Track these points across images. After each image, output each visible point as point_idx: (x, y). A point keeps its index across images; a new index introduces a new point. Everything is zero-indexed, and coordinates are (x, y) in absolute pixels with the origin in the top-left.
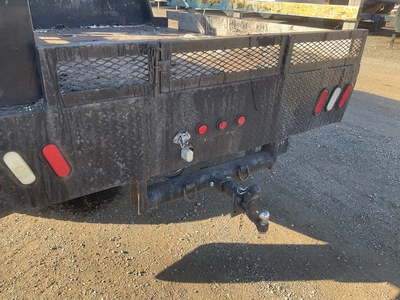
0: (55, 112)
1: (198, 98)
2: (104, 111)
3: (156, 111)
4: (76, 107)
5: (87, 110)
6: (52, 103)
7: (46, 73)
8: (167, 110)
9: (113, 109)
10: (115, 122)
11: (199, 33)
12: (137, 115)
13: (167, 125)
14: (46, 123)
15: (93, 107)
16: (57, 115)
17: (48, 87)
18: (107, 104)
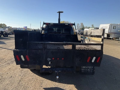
15: (34, 51)
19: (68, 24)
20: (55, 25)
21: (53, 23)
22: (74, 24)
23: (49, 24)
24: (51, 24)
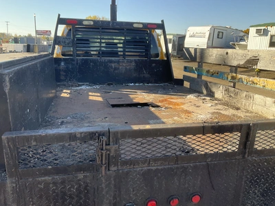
0: (12, 183)
1: (147, 176)
2: (55, 184)
3: (103, 185)
4: (31, 180)
5: (40, 183)
6: (11, 176)
7: (7, 154)
8: (115, 186)
9: (63, 182)
10: (64, 194)
11: (202, 93)
12: (85, 188)
13: (115, 198)
14: (5, 191)
15: (45, 180)
16: (14, 185)
17: (9, 164)
18: (58, 178)
19: (141, 26)
20: (99, 27)
21: (94, 21)
22: (161, 26)
23: (80, 22)
24: (85, 23)
